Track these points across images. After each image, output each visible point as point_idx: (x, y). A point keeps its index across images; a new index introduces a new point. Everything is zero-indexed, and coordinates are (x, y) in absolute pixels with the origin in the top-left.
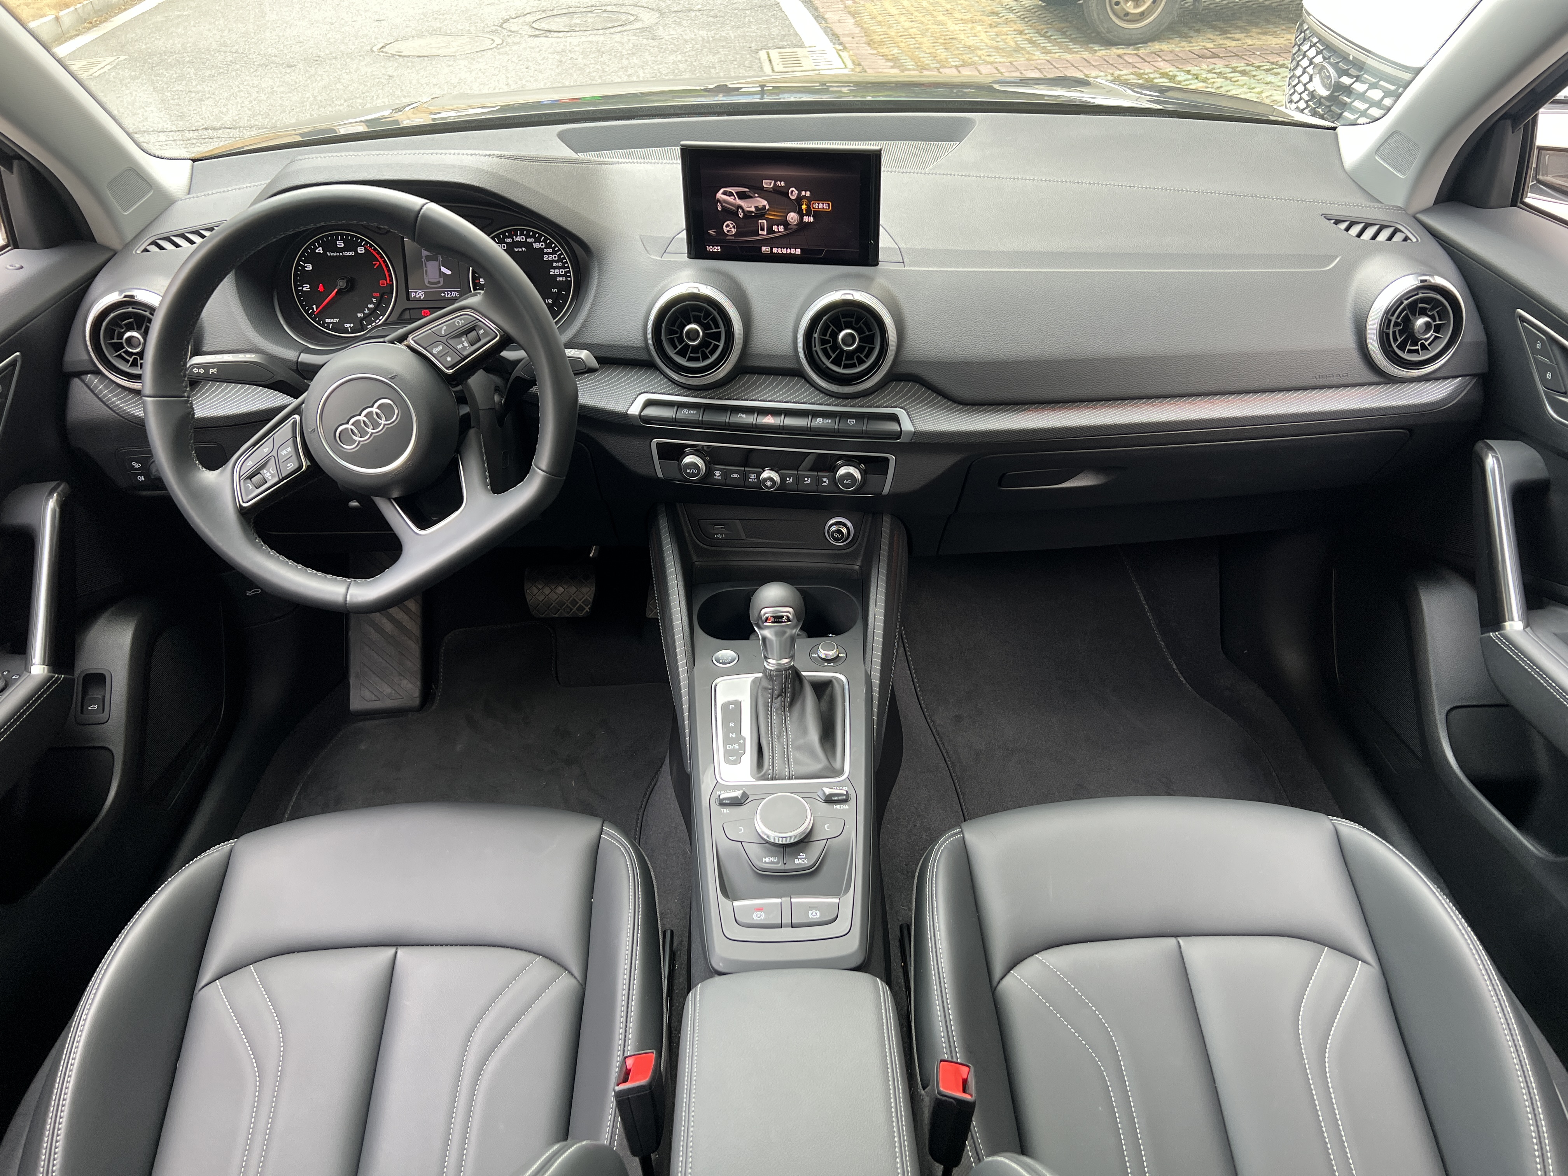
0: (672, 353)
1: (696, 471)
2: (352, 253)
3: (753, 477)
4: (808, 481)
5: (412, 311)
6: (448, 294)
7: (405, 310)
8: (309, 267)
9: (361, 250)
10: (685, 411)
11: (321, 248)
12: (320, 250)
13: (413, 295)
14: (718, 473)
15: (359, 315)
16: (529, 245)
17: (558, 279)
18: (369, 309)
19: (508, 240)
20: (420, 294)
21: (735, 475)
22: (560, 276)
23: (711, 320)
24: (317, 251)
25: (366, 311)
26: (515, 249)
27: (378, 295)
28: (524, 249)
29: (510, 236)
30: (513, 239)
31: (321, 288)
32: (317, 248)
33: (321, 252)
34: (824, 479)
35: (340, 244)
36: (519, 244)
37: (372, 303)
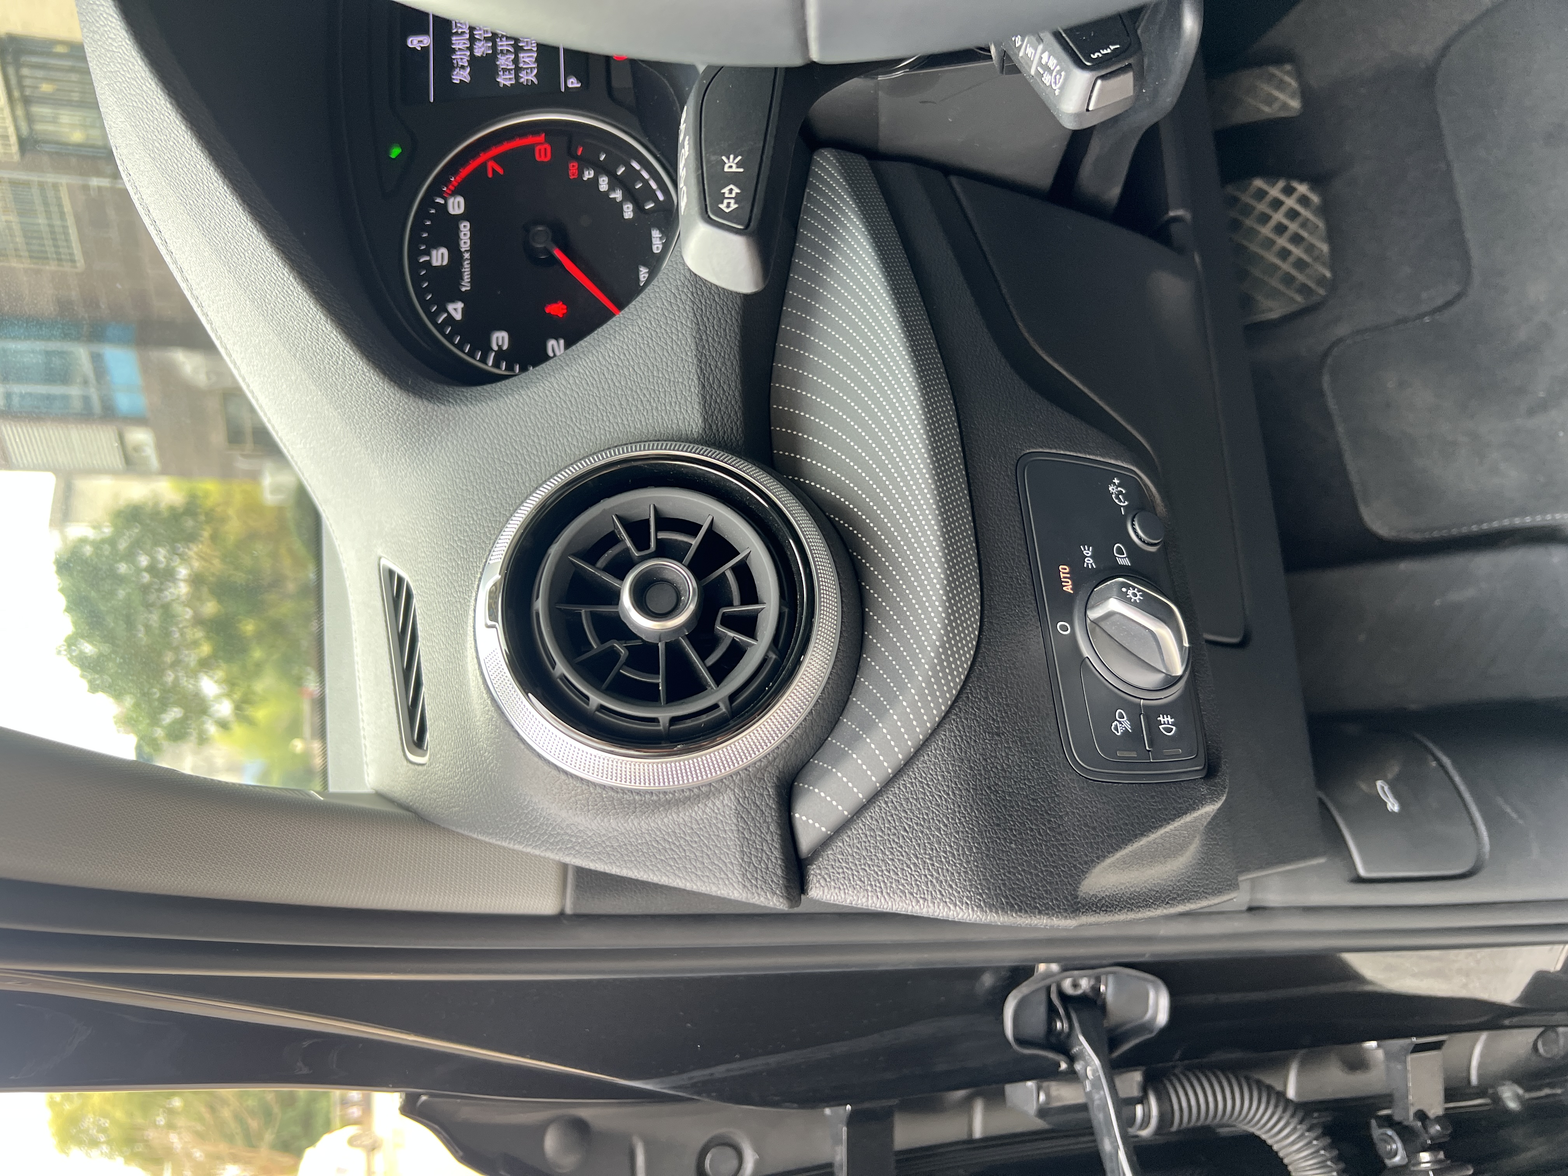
2: (465, 228)
8: (500, 339)
9: (456, 205)
11: (451, 307)
12: (456, 310)
15: (628, 212)
18: (612, 188)
24: (458, 316)
25: (617, 195)
27: (573, 166)
31: (556, 309)
32: (449, 315)
33: (460, 305)
35: (440, 257)
37: (595, 182)
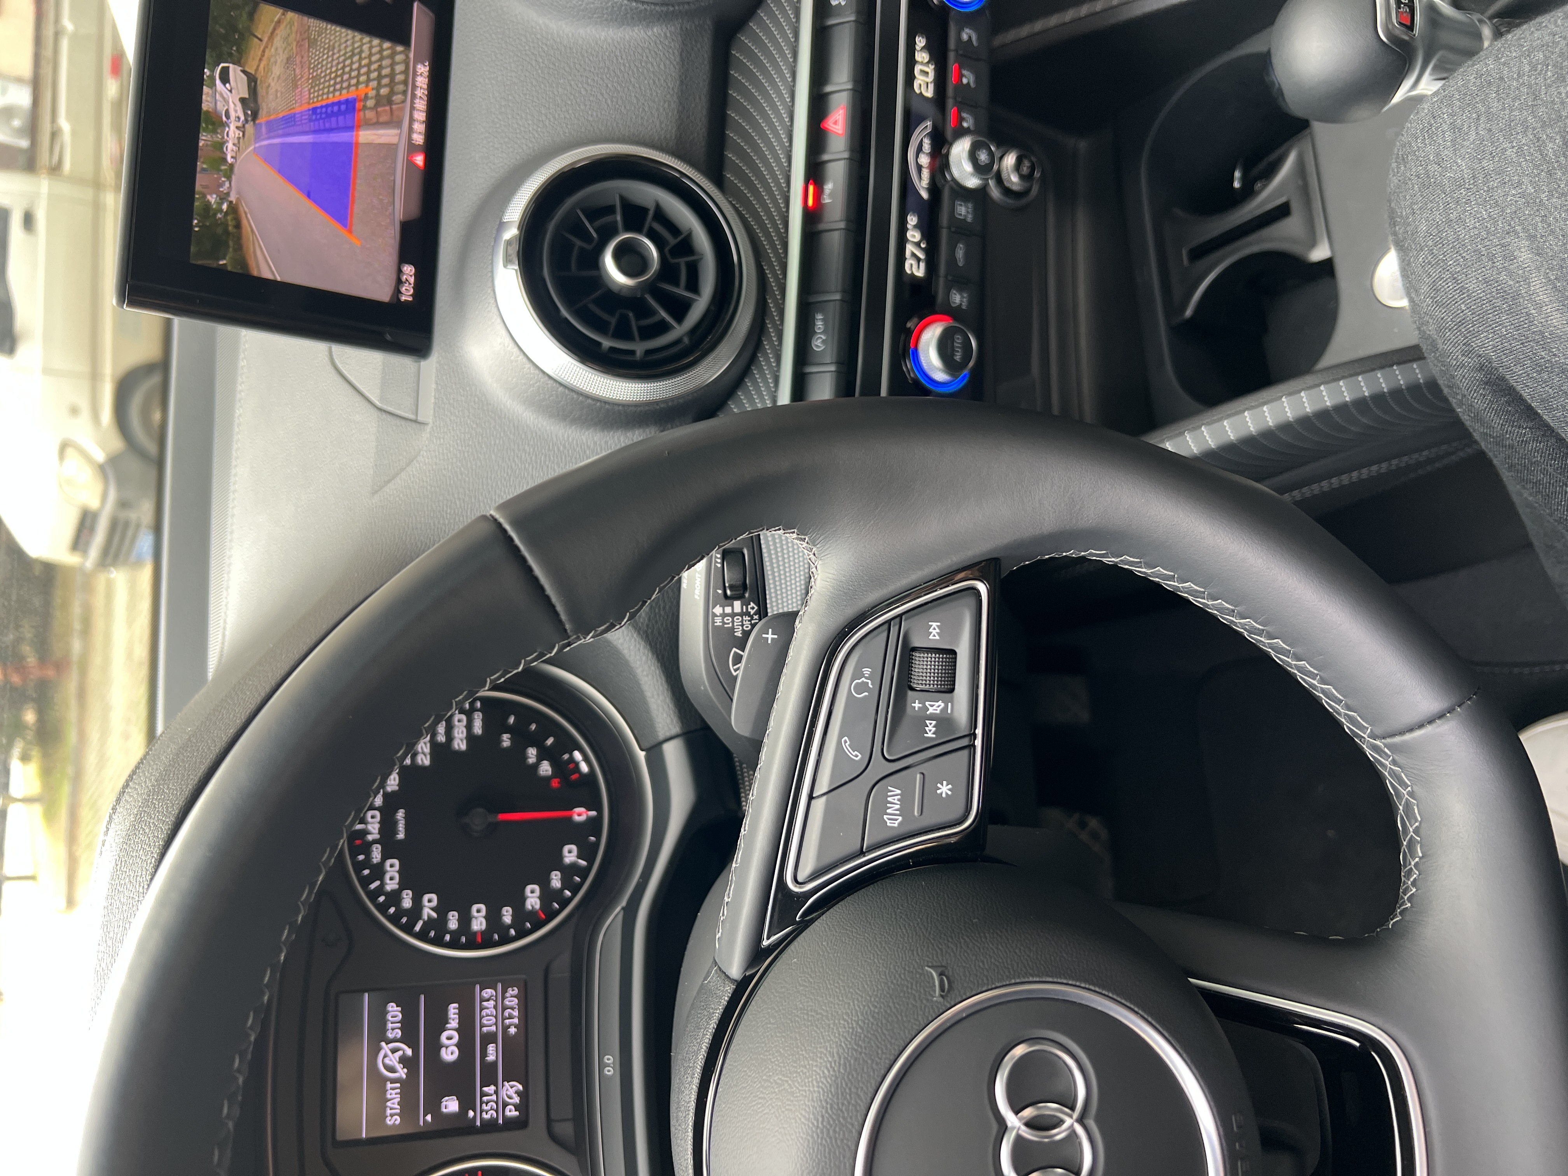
0: (679, 331)
1: (958, 339)
3: (963, 210)
4: (968, 78)
5: (553, 1116)
6: (511, 1017)
7: (553, 1137)
10: (818, 343)
13: (510, 1112)
14: (957, 299)
16: (392, 803)
17: (478, 728)
19: (376, 854)
20: (511, 1092)
21: (960, 253)
22: (469, 726)
23: (591, 222)
26: (401, 836)
28: (401, 814)
29: (366, 848)
30: (375, 842)
34: (965, 37)
36: (388, 826)
